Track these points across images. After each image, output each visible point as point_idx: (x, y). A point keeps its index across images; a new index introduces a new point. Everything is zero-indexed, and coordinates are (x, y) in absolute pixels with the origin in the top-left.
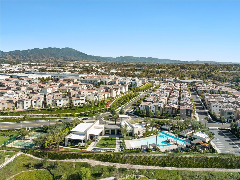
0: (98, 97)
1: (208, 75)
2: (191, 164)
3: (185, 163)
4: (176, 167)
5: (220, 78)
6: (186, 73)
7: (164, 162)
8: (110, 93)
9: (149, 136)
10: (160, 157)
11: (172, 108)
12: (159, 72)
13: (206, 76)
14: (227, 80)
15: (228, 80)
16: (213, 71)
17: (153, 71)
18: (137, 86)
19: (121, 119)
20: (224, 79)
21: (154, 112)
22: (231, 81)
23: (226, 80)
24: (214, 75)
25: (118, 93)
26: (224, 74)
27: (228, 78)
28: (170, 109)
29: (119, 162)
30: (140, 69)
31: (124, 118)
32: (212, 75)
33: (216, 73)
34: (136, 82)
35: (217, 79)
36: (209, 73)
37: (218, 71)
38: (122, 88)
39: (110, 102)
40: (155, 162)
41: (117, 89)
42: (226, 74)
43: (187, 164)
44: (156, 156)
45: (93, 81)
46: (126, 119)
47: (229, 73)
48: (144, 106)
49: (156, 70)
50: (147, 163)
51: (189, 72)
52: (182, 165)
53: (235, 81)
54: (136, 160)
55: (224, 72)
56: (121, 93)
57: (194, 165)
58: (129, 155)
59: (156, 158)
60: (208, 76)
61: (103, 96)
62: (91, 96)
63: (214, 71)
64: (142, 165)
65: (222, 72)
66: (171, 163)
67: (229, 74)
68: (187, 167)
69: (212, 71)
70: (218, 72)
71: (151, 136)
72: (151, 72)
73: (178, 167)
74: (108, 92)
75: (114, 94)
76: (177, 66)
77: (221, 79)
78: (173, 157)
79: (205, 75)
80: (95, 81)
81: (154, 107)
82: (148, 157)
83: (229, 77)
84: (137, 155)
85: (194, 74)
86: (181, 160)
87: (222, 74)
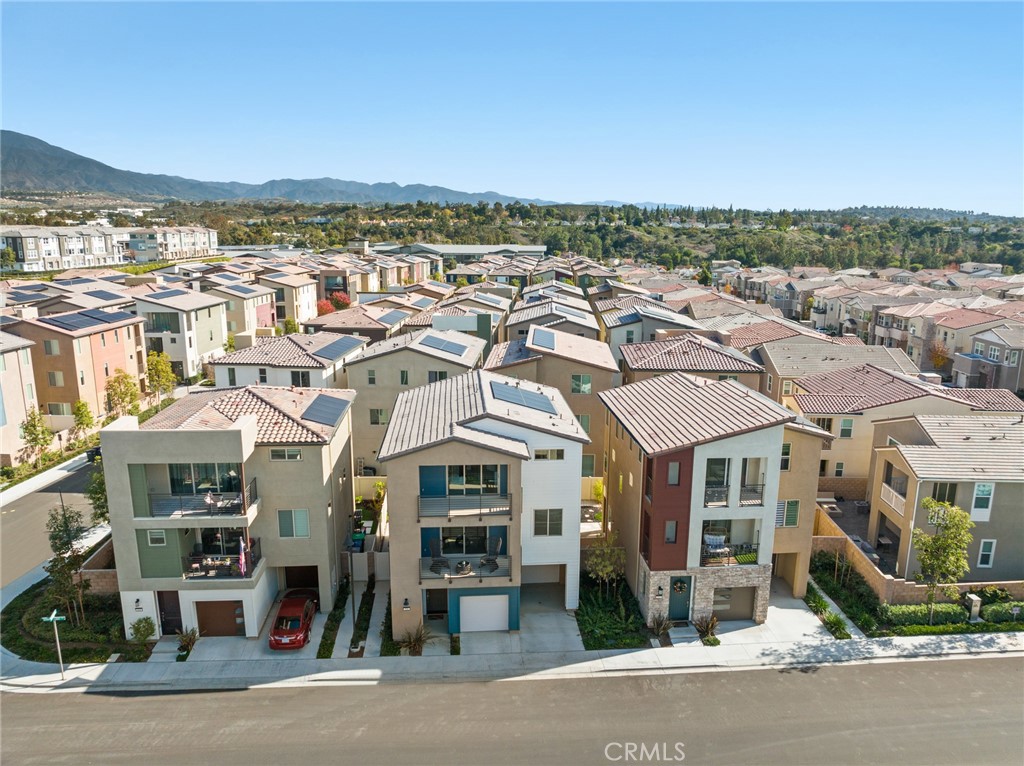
1: (615, 237)
5: (661, 250)
6: (521, 231)
12: (405, 230)
13: (604, 245)
14: (688, 259)
15: (696, 257)
16: (640, 226)
17: (377, 226)
20: (679, 255)
23: (685, 258)
24: (639, 240)
26: (684, 234)
27: (694, 252)
30: (323, 219)
32: (631, 239)
33: (650, 233)
35: (653, 256)
36: (618, 229)
37: (661, 225)
42: (690, 236)
47: (704, 232)
49: (392, 222)
51: (536, 228)
55: (684, 228)
60: (616, 245)
63: (644, 224)
65: (676, 230)
67: (704, 236)
69: (638, 223)
70: (660, 228)
72: (369, 230)
76: (497, 208)
77: (664, 255)
79: (603, 238)
83: (700, 249)
85: (555, 236)
87: (676, 236)
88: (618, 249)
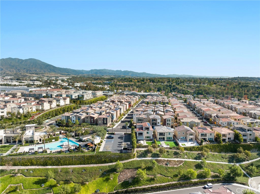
0: (23, 109)
1: (173, 88)
2: (70, 162)
3: (65, 162)
4: (57, 166)
5: (183, 91)
6: (153, 86)
7: (46, 161)
8: (40, 106)
9: (49, 142)
10: (42, 158)
11: (91, 117)
12: (127, 85)
13: (170, 89)
14: (189, 93)
15: (191, 92)
16: (179, 85)
17: (121, 84)
18: (84, 99)
19: (26, 128)
20: (187, 92)
21: (74, 122)
22: (192, 94)
23: (188, 93)
24: (178, 88)
25: (52, 106)
27: (190, 91)
28: (88, 118)
29: (2, 165)
30: (109, 82)
31: (30, 127)
32: (176, 88)
33: (181, 86)
34: (83, 95)
35: (181, 92)
36: (174, 86)
37: (184, 84)
38: (60, 101)
39: (37, 114)
40: (37, 162)
41: (50, 102)
42: (190, 87)
43: (67, 162)
44: (38, 157)
45: (38, 95)
46: (32, 128)
47: (193, 86)
48: (65, 117)
49: (124, 83)
50: (30, 163)
51: (156, 85)
52: (62, 163)
53: (196, 93)
54: (20, 162)
55: (189, 85)
56: (58, 106)
57: (73, 163)
58: (13, 158)
59: (38, 159)
60: (173, 89)
61: (30, 108)
62: (15, 108)
63: (180, 84)
64: (25, 166)
65: (187, 86)
66: (52, 162)
67: (193, 87)
68: (67, 165)
69: (178, 84)
70: (184, 85)
71: (52, 142)
72: (119, 85)
73: (58, 166)
74: (39, 105)
75: (46, 106)
76: (147, 80)
78: (54, 157)
79: (170, 88)
80: (40, 94)
81: (75, 117)
82: (31, 158)
83: (192, 90)
84: (21, 157)
85: (160, 87)
86: (61, 160)
87: (187, 87)
88: (174, 90)
